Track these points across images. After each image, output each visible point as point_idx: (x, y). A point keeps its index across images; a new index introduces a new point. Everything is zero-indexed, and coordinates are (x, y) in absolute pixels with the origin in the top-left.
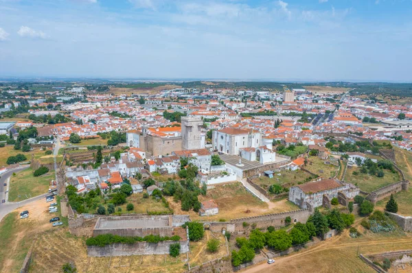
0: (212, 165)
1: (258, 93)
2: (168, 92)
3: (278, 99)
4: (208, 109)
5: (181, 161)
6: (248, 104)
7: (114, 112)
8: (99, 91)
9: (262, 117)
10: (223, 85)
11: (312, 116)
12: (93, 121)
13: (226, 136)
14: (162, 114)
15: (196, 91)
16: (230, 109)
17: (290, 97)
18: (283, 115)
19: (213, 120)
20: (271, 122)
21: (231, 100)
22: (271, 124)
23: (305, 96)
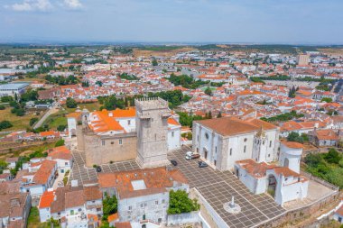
0: (170, 213)
1: (271, 55)
2: (184, 54)
3: (291, 62)
4: (217, 72)
5: (104, 203)
6: (259, 66)
7: (123, 74)
8: (123, 53)
9: (274, 82)
10: (236, 48)
11: (333, 82)
12: (100, 83)
13: (213, 135)
14: (169, 76)
15: (209, 54)
16: (240, 72)
17: (304, 60)
18: (299, 80)
19: (219, 85)
20: (285, 89)
21: (242, 63)
22: (284, 92)
23: (320, 59)
